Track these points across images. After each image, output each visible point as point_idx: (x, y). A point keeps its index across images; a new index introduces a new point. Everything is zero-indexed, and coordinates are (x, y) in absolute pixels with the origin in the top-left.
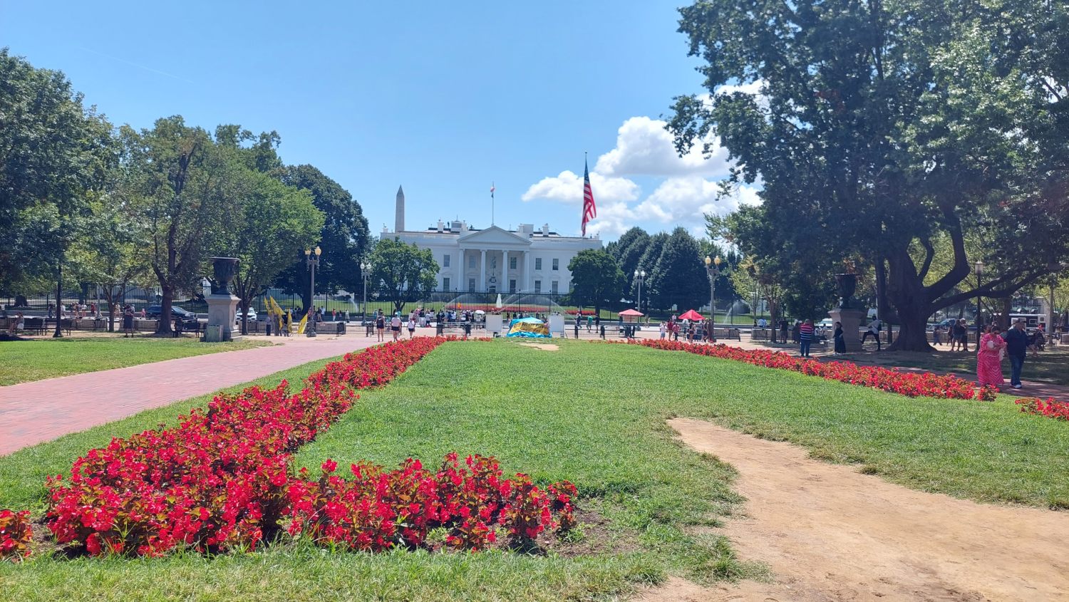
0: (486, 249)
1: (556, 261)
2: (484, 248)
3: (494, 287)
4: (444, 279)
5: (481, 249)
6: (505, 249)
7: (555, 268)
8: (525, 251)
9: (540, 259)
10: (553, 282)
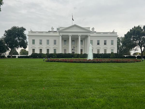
0: (71, 35)
1: (98, 41)
2: (70, 34)
3: (74, 52)
4: (54, 50)
5: (69, 35)
6: (79, 34)
7: (98, 44)
8: (88, 35)
9: (92, 40)
10: (97, 50)
